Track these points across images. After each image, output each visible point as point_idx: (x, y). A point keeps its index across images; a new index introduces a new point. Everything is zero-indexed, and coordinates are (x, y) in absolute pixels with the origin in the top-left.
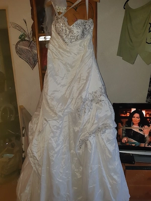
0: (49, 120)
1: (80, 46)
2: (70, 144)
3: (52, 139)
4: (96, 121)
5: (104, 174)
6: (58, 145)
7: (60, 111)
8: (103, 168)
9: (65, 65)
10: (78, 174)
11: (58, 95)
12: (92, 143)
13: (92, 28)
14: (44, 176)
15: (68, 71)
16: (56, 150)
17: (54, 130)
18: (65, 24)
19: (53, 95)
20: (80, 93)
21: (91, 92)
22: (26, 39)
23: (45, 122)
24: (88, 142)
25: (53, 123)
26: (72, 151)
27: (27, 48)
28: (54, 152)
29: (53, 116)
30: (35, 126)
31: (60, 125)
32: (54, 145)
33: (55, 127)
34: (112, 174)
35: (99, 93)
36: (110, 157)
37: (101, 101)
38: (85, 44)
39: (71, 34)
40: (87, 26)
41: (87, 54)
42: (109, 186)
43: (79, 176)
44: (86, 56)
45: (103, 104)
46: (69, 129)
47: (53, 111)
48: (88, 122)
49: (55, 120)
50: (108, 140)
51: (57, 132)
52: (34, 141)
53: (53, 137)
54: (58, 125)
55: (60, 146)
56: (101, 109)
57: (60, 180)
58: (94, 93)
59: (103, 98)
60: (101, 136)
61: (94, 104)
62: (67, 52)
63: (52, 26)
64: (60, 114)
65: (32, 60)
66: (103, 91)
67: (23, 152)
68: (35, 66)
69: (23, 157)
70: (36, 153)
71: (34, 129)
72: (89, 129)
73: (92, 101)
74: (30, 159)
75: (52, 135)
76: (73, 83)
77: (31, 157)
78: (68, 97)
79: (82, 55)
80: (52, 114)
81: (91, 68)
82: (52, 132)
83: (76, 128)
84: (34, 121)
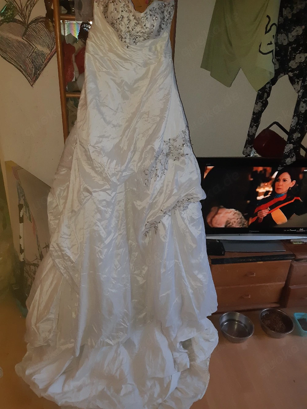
0: (95, 192)
1: (150, 50)
3: (99, 224)
4: (175, 191)
5: (184, 274)
6: (109, 233)
7: (114, 175)
8: (182, 265)
9: (119, 85)
10: (139, 279)
11: (108, 145)
12: (167, 226)
13: (172, 17)
14: (85, 287)
15: (125, 97)
16: (107, 242)
17: (102, 208)
18: (128, 7)
19: (99, 145)
20: (150, 141)
21: (166, 139)
22: (18, 17)
23: (86, 194)
25: (100, 195)
26: (130, 241)
27: (20, 39)
28: (102, 246)
29: (101, 182)
30: (62, 201)
31: (112, 199)
32: (103, 234)
33: (104, 203)
34: (196, 272)
35: (180, 141)
36: (194, 246)
37: (183, 155)
38: (159, 48)
39: (138, 28)
40: (166, 13)
41: (162, 68)
42: (190, 291)
43: (141, 280)
44: (160, 72)
45: (187, 161)
46: (126, 204)
47: (100, 174)
48: (160, 192)
49: (104, 190)
50: (192, 220)
51: (106, 212)
52: (64, 229)
53: (100, 221)
54: (109, 198)
55: (112, 235)
56: (182, 169)
57: (114, 291)
58: (171, 141)
59: (187, 150)
60: (181, 214)
61: (171, 161)
62: (125, 60)
64: (114, 179)
65: (30, 66)
66: (187, 137)
67: (22, 251)
68: (37, 78)
69: (22, 260)
70: (69, 249)
71: (61, 208)
72: (163, 203)
73: (167, 155)
74: (57, 261)
75: (98, 216)
76: (134, 122)
77: (59, 257)
78: (125, 148)
79: (152, 67)
80: (98, 179)
81: (169, 94)
82: (99, 211)
83: (138, 203)
84: (58, 192)
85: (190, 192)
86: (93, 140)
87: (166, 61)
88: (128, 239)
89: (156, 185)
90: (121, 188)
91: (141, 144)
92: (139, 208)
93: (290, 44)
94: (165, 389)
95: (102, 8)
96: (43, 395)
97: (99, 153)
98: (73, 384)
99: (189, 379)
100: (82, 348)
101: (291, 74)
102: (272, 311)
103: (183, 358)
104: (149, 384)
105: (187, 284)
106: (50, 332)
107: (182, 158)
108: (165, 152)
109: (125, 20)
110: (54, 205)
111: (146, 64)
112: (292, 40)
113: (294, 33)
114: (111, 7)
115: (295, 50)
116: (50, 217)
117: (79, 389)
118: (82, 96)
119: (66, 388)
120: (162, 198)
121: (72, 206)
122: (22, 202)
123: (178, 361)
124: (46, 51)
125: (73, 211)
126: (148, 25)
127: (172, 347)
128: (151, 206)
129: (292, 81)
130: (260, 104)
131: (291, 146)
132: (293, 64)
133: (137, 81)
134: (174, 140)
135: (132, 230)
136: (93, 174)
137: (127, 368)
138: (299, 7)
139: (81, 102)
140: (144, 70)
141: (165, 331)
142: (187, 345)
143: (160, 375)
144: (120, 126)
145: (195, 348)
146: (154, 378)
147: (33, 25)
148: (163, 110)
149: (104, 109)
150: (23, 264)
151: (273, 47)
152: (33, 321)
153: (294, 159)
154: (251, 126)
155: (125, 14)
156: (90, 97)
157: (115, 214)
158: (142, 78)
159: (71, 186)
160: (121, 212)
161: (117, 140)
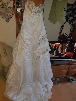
1: (38, 16)
2: (32, 58)
4: (44, 49)
5: (45, 68)
7: (30, 45)
8: (45, 66)
9: (31, 23)
11: (28, 38)
14: (22, 72)
15: (32, 26)
16: (27, 61)
19: (26, 38)
20: (38, 37)
21: (42, 36)
22: (4, 6)
23: (23, 49)
24: (40, 57)
25: (26, 50)
27: (5, 12)
28: (26, 62)
29: (26, 47)
30: (16, 51)
32: (27, 59)
33: (27, 52)
34: (48, 68)
36: (48, 62)
37: (45, 40)
38: (40, 15)
39: (36, 10)
42: (47, 73)
43: (35, 70)
48: (40, 49)
50: (47, 55)
52: (17, 58)
53: (26, 56)
54: (28, 50)
55: (29, 59)
56: (45, 44)
57: (29, 73)
59: (46, 39)
60: (45, 54)
61: (43, 42)
62: (32, 17)
63: (26, 4)
64: (30, 46)
65: (7, 18)
66: (46, 36)
67: (4, 64)
68: (9, 21)
69: (4, 66)
70: (18, 63)
71: (16, 53)
72: (41, 51)
73: (42, 40)
74: (15, 66)
75: (26, 55)
76: (34, 32)
77: (15, 65)
78: (32, 38)
79: (39, 19)
80: (26, 46)
81: (42, 26)
82: (26, 53)
83: (35, 51)
84: (15, 49)
85: (47, 49)
86: (25, 36)
87: (42, 18)
88: (32, 60)
89: (39, 47)
90: (31, 48)
91: (36, 37)
92: (35, 53)
93: (69, 15)
94: (41, 97)
95: (27, 5)
96: (12, 100)
97: (26, 40)
98: (19, 97)
99: (47, 94)
100: (21, 87)
101: (69, 22)
102: (65, 77)
103: (45, 89)
104: (37, 96)
105: (46, 71)
106: (13, 84)
107: (45, 41)
108: (41, 39)
109: (33, 8)
110: (14, 52)
111: (37, 19)
112: (69, 14)
113: (70, 12)
114: (30, 5)
115: (70, 16)
116: (13, 55)
117: (20, 98)
118: (22, 26)
119: (17, 98)
120: (40, 50)
121: (19, 52)
122: (5, 52)
123: (44, 90)
124: (11, 15)
125: (19, 54)
126: (39, 10)
127: (42, 86)
128: (38, 52)
129: (69, 23)
130: (62, 28)
131: (69, 38)
132: (69, 19)
133: (35, 23)
134: (44, 37)
135: (33, 58)
136: (25, 45)
137: (32, 92)
138: (71, 7)
139: (22, 27)
140: (37, 20)
141: (41, 83)
142: (46, 86)
143: (40, 93)
144: (31, 33)
145: (48, 86)
146: (39, 94)
147: (8, 8)
148: (41, 30)
149: (27, 29)
150: (4, 67)
151: (65, 16)
152: (8, 81)
153: (70, 41)
154: (59, 34)
155: (33, 7)
156: (24, 26)
157: (29, 54)
158: (36, 22)
159: (19, 47)
160: (31, 54)
161: (30, 37)
